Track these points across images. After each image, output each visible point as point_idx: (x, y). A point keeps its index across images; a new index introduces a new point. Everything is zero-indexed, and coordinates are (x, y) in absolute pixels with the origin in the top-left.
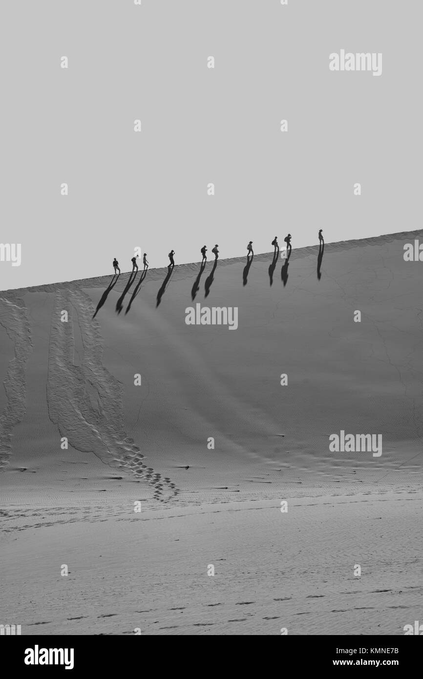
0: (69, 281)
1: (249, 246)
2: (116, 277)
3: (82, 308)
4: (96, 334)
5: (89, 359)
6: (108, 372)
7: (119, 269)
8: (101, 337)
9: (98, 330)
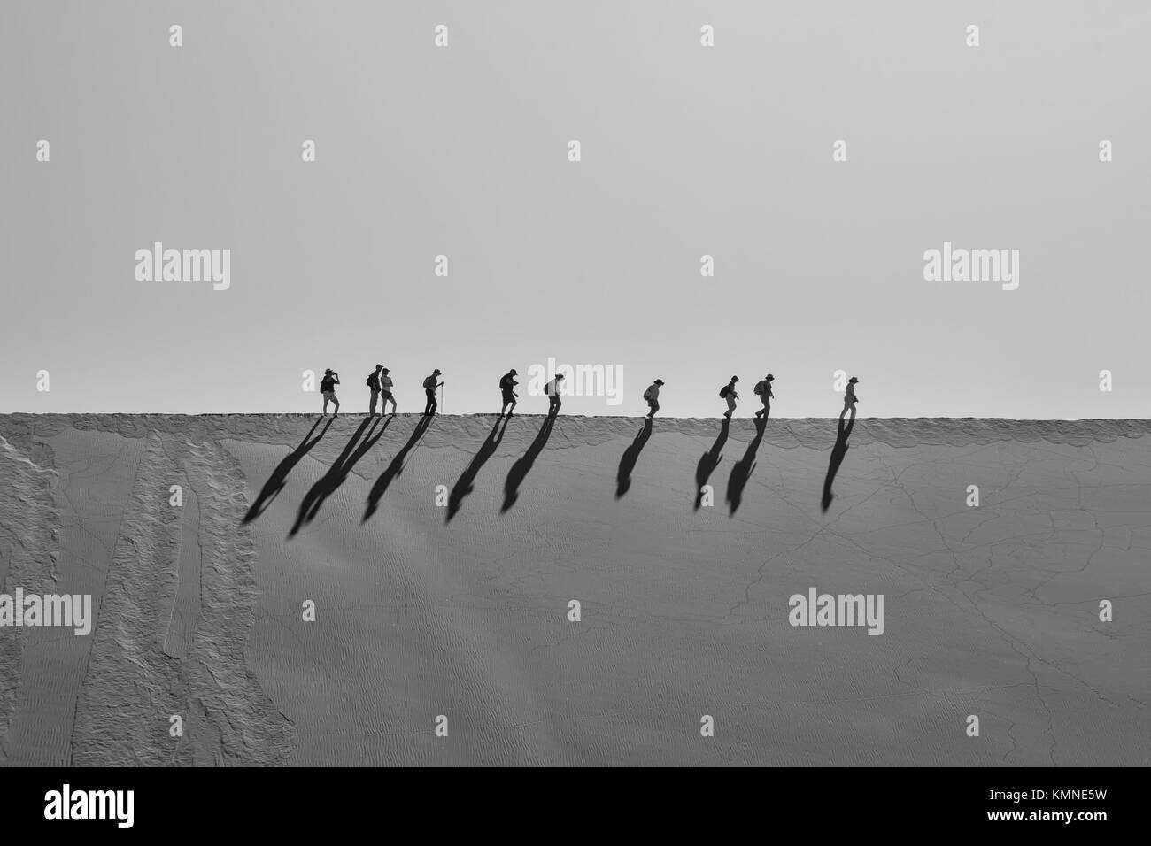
0: (191, 413)
1: (649, 389)
2: (325, 422)
3: (215, 495)
4: (242, 572)
5: (209, 640)
6: (257, 687)
7: (336, 402)
8: (253, 583)
9: (251, 562)
